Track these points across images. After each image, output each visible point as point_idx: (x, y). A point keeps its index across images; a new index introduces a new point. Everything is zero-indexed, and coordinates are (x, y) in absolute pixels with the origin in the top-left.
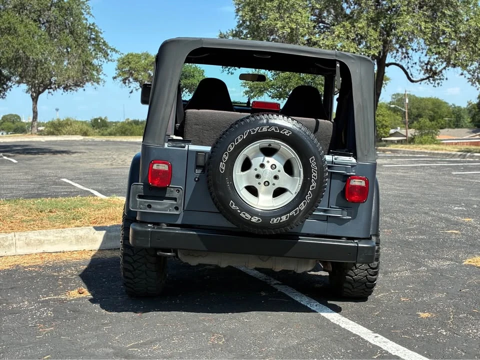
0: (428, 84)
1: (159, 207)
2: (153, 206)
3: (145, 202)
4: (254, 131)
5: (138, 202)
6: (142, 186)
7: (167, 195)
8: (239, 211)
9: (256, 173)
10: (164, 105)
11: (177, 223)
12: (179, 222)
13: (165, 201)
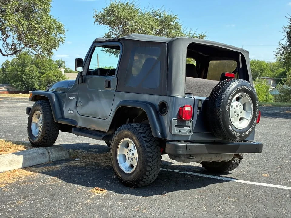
0: (12, 57)
1: (184, 131)
2: (181, 131)
3: (178, 129)
4: (239, 88)
5: (175, 129)
6: (176, 120)
7: (187, 125)
8: (232, 131)
9: (234, 110)
10: (181, 74)
11: (189, 140)
12: (189, 139)
13: (185, 128)
